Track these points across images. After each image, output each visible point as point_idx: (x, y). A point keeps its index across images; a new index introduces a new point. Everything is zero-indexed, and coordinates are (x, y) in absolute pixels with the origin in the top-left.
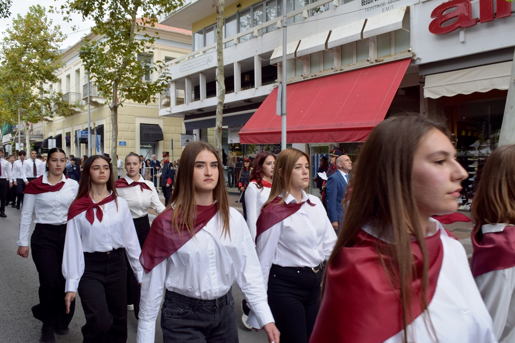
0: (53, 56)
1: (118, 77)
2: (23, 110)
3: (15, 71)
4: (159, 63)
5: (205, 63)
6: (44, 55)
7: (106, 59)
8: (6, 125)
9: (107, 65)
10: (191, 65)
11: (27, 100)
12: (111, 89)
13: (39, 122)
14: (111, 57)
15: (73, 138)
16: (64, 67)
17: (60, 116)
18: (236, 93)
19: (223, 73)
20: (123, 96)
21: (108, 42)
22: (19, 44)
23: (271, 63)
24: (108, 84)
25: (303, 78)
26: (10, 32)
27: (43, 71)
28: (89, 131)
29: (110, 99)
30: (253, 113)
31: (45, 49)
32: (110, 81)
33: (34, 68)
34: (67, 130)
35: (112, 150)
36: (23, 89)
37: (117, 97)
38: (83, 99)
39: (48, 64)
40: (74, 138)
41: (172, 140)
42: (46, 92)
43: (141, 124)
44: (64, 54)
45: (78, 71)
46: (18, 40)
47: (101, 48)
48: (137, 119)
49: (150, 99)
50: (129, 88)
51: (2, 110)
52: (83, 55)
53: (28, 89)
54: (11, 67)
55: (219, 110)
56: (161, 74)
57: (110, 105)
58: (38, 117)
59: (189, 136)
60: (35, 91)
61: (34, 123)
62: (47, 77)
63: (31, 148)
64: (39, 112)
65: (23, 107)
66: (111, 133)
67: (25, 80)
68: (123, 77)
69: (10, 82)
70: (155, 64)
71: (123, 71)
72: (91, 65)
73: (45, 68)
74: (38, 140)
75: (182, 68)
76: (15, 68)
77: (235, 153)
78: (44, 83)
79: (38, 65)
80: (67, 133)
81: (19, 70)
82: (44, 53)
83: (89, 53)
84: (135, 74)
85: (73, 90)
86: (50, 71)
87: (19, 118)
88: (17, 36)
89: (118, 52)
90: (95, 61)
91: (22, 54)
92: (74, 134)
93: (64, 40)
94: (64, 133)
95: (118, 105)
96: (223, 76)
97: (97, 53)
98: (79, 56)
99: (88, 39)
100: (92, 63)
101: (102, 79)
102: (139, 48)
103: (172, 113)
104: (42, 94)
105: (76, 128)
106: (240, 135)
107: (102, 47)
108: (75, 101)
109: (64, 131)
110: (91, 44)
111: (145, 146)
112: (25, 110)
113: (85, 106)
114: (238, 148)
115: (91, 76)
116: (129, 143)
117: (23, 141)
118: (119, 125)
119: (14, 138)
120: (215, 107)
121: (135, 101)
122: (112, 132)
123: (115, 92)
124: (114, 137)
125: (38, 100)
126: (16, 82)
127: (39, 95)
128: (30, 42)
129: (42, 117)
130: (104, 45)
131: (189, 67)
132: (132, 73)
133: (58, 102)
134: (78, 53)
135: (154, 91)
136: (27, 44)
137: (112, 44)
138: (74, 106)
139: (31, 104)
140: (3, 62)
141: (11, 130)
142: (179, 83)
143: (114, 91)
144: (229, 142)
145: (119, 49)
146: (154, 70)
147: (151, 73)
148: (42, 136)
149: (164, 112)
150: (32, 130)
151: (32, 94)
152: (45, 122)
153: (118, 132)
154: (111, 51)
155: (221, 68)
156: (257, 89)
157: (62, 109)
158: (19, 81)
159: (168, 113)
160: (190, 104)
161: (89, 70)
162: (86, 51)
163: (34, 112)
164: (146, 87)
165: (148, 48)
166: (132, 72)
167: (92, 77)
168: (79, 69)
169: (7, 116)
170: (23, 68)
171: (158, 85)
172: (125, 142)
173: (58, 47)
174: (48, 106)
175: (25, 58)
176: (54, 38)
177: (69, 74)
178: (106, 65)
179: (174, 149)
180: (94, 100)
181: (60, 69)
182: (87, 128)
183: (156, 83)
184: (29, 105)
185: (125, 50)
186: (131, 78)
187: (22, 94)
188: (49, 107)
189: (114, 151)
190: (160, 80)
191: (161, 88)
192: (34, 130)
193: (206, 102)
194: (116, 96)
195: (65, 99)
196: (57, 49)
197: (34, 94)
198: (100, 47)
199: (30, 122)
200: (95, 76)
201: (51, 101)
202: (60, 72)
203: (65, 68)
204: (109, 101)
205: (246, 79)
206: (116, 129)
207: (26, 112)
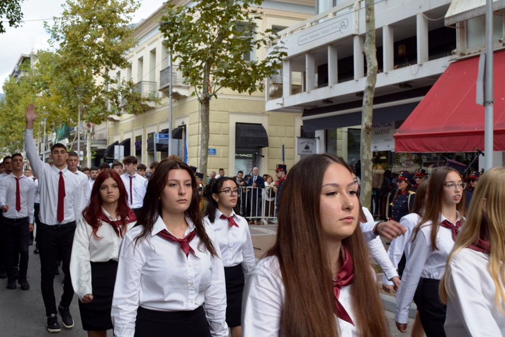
0: (123, 32)
1: (211, 56)
2: (84, 106)
3: (76, 54)
4: (269, 34)
5: (337, 30)
6: (111, 32)
7: (196, 30)
8: (62, 126)
9: (197, 39)
10: (314, 33)
11: (89, 93)
12: (201, 73)
13: (102, 122)
14: (202, 27)
15: (144, 144)
16: (136, 46)
17: (129, 113)
18: (387, 73)
19: (374, 41)
20: (217, 84)
21: (198, 6)
22: (81, 20)
23: (447, 23)
24: (198, 67)
25: (501, 44)
26: (72, 4)
27: (109, 53)
28: (170, 134)
29: (200, 88)
30: (417, 103)
31: (113, 24)
32: (200, 62)
33: (99, 49)
34: (137, 134)
35: (201, 161)
36: (85, 78)
37: (209, 85)
38: (160, 90)
39: (116, 43)
40: (147, 144)
41: (283, 146)
42: (112, 81)
43: (237, 123)
44: (136, 30)
45: (153, 52)
46: (80, 13)
47: (188, 16)
48: (231, 116)
49: (254, 86)
50: (226, 71)
51: (58, 107)
52: (163, 29)
53: (91, 78)
54: (71, 50)
55: (367, 98)
56: (271, 50)
57: (200, 96)
58: (101, 116)
59: (309, 140)
60: (98, 80)
61: (96, 124)
62: (115, 60)
63: (93, 158)
64: (104, 109)
65: (85, 103)
66: (200, 135)
67: (87, 66)
68: (218, 55)
69: (70, 70)
70: (263, 35)
71: (218, 46)
72: (175, 41)
73: (112, 49)
74: (101, 147)
75: (301, 39)
76: (76, 51)
77: (379, 167)
78: (110, 70)
79: (104, 46)
80: (136, 137)
81: (80, 53)
82: (111, 30)
83: (173, 24)
84: (235, 50)
85: (146, 77)
86: (119, 52)
87: (79, 117)
88: (79, 9)
89: (212, 21)
90: (179, 34)
91: (85, 32)
92: (147, 139)
93: (136, 10)
94: (133, 138)
95: (211, 96)
96: (374, 46)
97: (183, 22)
98: (160, 29)
99: (172, 4)
100: (176, 37)
101: (189, 59)
102: (241, 13)
103: (286, 105)
104: (108, 84)
105: (150, 130)
106: (396, 138)
107: (190, 14)
108: (148, 92)
109: (133, 135)
110: (176, 10)
111: (241, 155)
112: (87, 106)
113: (163, 100)
114: (385, 158)
115: (174, 56)
116: (220, 150)
117: (83, 148)
118: (212, 126)
119: (72, 144)
120: (361, 94)
121: (234, 89)
122: (202, 135)
123: (207, 78)
124: (205, 142)
125: (102, 92)
126: (76, 69)
127: (104, 85)
128: (94, 15)
129: (106, 115)
130: (193, 12)
131: (311, 37)
132: (230, 50)
133: (128, 94)
134: (158, 24)
135: (262, 75)
136: (91, 19)
137: (204, 10)
138: (148, 100)
139: (93, 98)
140: (61, 44)
141: (67, 134)
142: (297, 62)
143: (205, 76)
144: (372, 150)
145: (214, 16)
146: (262, 43)
147: (258, 48)
148: (105, 141)
149: (272, 105)
150: (93, 134)
151: (95, 84)
152: (110, 123)
153: (210, 135)
154: (202, 20)
155: (371, 33)
156: (421, 65)
157: (132, 103)
158: (80, 68)
159: (279, 107)
160: (313, 92)
161: (172, 48)
162: (169, 21)
163: (97, 109)
164: (250, 69)
165: (254, 12)
166: (230, 48)
167: (176, 58)
168: (155, 49)
169: (64, 115)
170: (86, 51)
171: (267, 66)
172: (214, 150)
173: (129, 20)
174: (115, 100)
175: (88, 36)
176: (124, 8)
177: (142, 57)
178: (195, 40)
179: (285, 160)
180: (174, 90)
181: (131, 49)
182: (168, 129)
183: (264, 63)
184: (92, 99)
185: (223, 17)
186: (230, 56)
187: (84, 84)
188: (116, 102)
189: (203, 163)
190: (271, 58)
191: (271, 70)
192: (96, 133)
193: (337, 89)
194: (208, 83)
195: (136, 90)
196: (127, 22)
197: (97, 84)
198: (187, 14)
199: (92, 122)
200: (180, 56)
201: (120, 93)
202: (131, 54)
203: (137, 48)
204: (198, 90)
205: (400, 51)
206: (206, 131)
207: (87, 110)
